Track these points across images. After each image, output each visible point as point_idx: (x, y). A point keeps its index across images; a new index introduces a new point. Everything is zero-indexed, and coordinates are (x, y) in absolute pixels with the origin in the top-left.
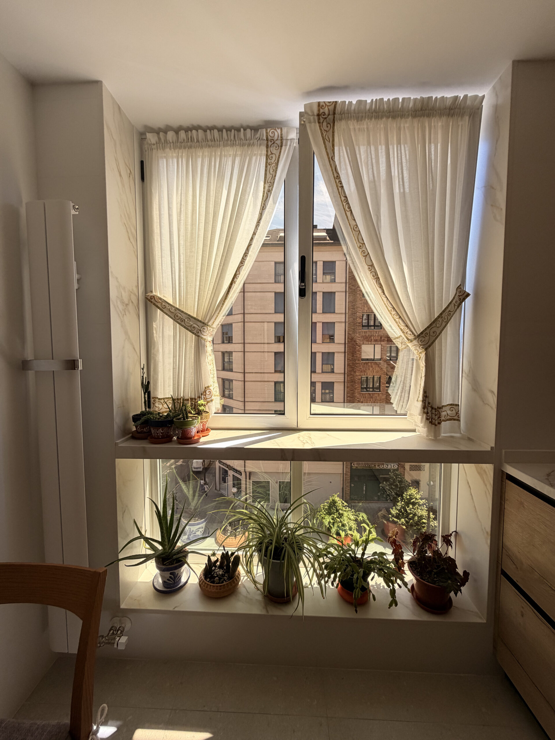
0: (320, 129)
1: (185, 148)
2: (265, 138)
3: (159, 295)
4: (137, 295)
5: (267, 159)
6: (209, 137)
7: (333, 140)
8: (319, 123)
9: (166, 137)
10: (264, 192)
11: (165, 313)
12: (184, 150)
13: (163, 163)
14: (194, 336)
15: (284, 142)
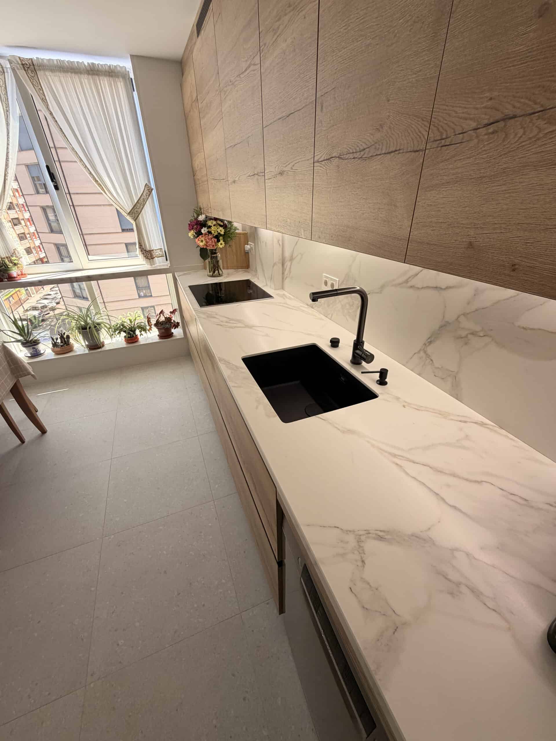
0: (28, 76)
7: (40, 84)
8: (25, 70)
10: (4, 112)
15: (5, 70)
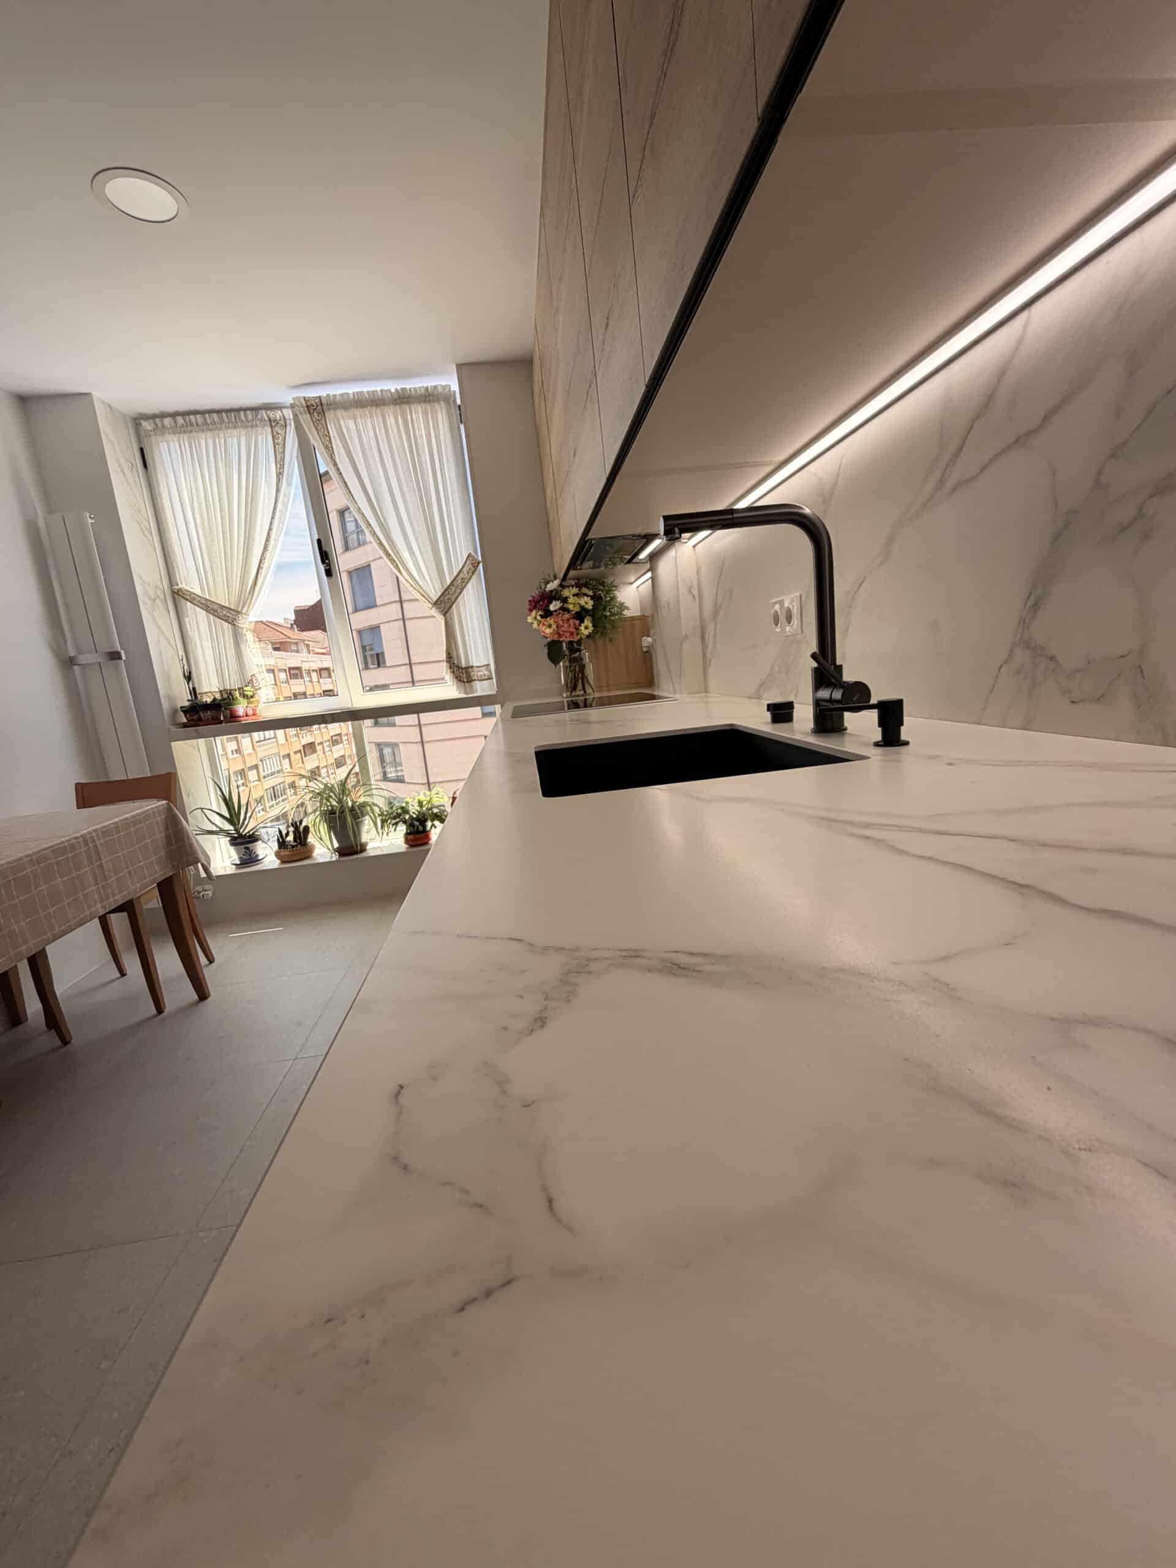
0: (312, 420)
1: (185, 432)
2: (266, 419)
3: (185, 588)
4: (161, 587)
5: (274, 440)
6: (209, 421)
7: (327, 429)
9: (162, 421)
10: (276, 474)
11: (195, 605)
12: (184, 435)
13: (163, 446)
14: (230, 625)
15: (288, 422)
